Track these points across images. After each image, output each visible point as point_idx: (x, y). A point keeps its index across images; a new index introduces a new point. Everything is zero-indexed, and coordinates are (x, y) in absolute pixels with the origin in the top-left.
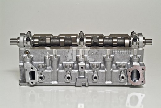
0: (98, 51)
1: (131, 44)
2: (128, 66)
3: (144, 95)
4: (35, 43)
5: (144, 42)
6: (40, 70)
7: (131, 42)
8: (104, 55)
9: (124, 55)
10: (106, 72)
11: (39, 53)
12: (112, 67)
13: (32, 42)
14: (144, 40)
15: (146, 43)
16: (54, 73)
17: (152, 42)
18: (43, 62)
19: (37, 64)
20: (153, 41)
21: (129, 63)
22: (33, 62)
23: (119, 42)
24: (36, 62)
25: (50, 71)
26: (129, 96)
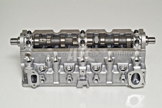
0: (99, 53)
1: (133, 43)
2: (129, 67)
3: (144, 96)
4: (35, 44)
5: (147, 42)
6: (41, 73)
7: (133, 41)
8: (105, 56)
9: (126, 57)
10: (107, 74)
11: (40, 56)
12: (113, 68)
13: (33, 42)
14: (147, 40)
15: (149, 43)
16: (55, 75)
17: (154, 41)
18: (44, 64)
19: (38, 65)
20: (156, 40)
21: (130, 65)
22: (34, 63)
23: (121, 42)
24: (37, 64)
25: (51, 73)
26: (129, 98)
